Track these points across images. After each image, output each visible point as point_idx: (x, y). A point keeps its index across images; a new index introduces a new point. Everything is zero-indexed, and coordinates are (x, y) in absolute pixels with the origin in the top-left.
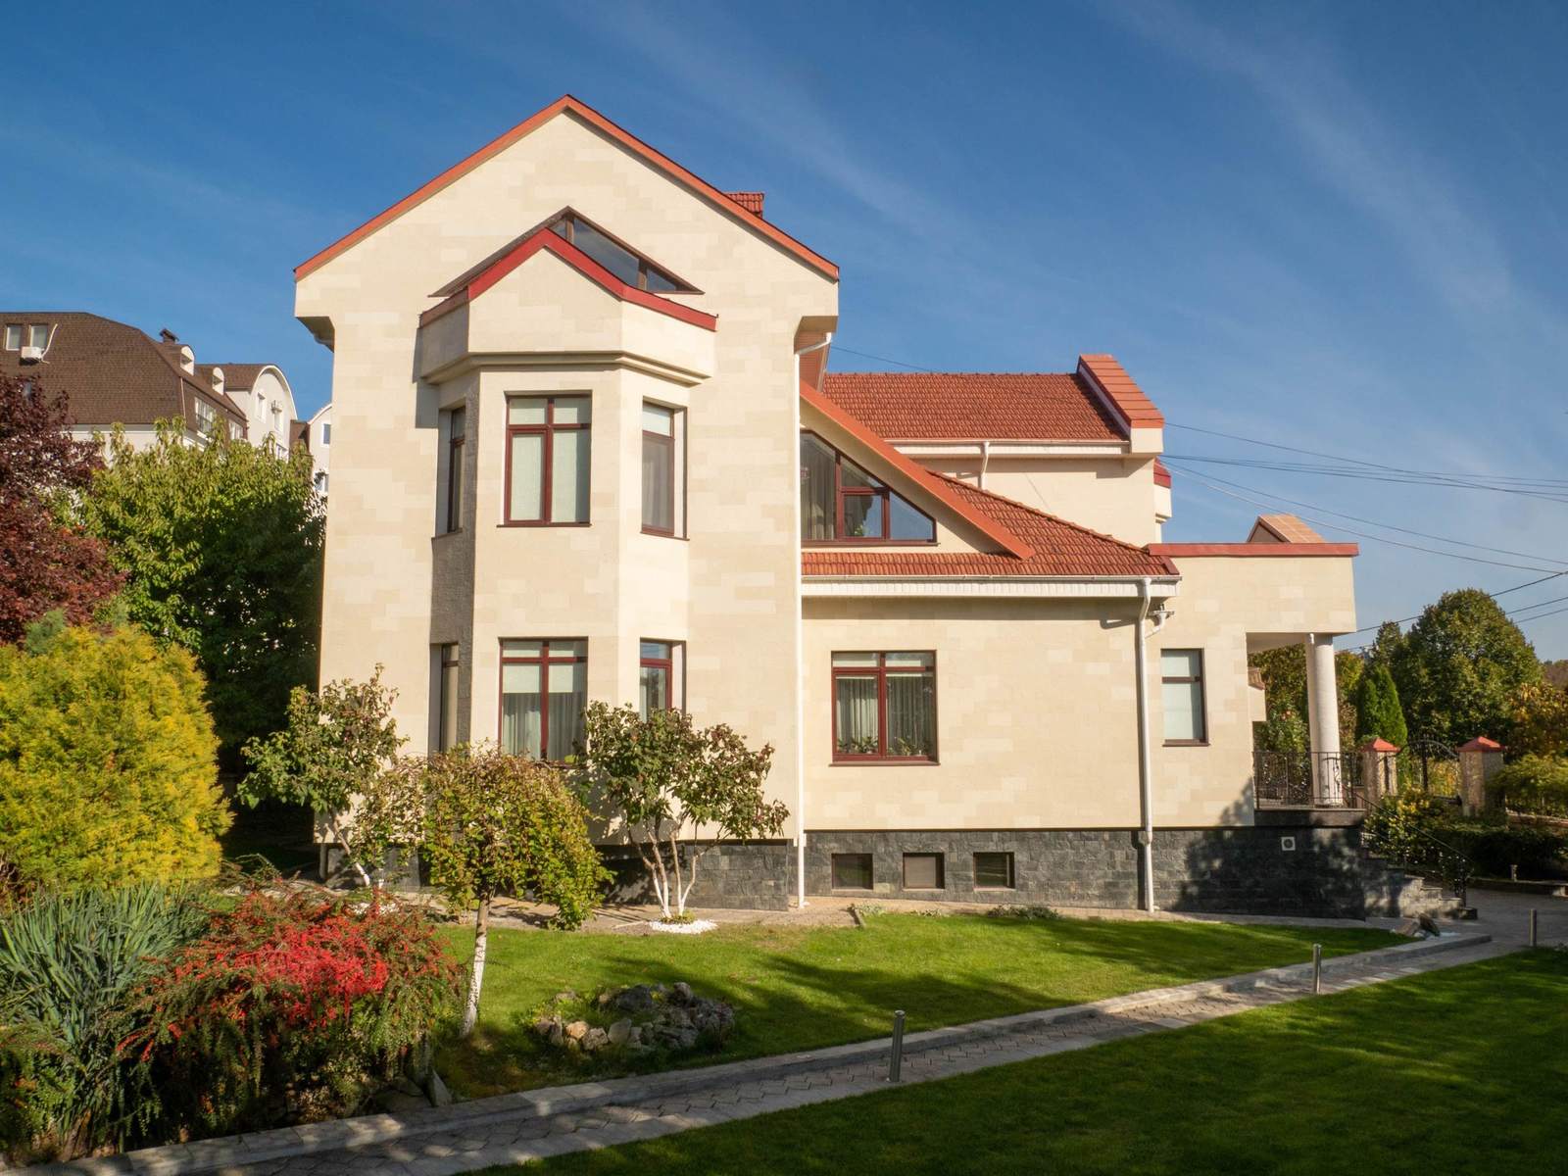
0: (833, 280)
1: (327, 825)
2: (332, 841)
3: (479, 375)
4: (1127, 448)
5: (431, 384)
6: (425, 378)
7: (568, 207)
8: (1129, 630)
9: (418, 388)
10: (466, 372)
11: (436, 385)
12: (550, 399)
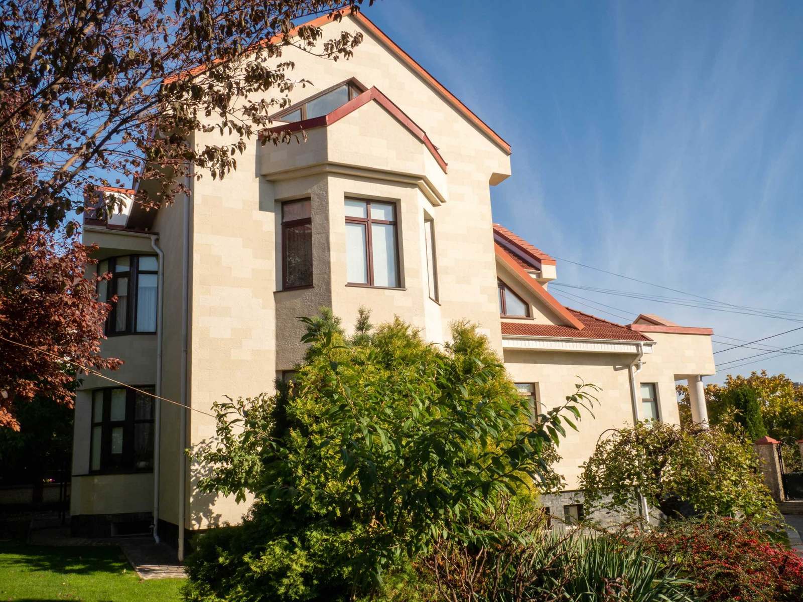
0: (507, 153)
1: (201, 514)
2: (206, 528)
3: (327, 179)
4: (539, 275)
5: (268, 181)
6: (264, 176)
7: (354, 78)
8: (626, 372)
9: (260, 182)
10: (318, 174)
11: (272, 182)
12: (369, 201)
